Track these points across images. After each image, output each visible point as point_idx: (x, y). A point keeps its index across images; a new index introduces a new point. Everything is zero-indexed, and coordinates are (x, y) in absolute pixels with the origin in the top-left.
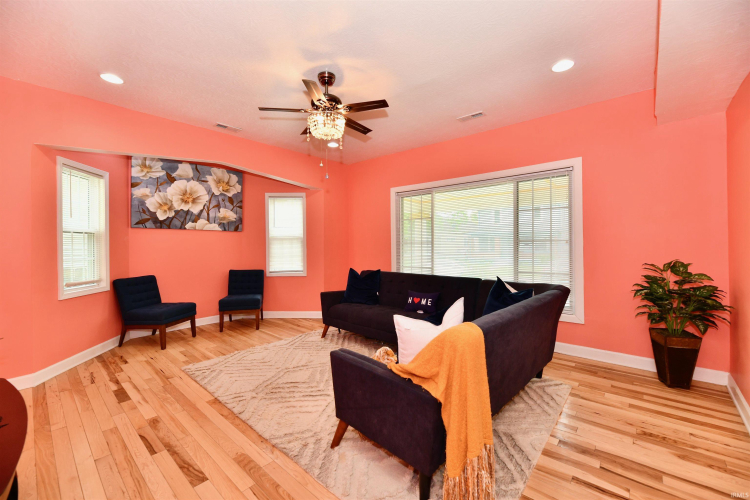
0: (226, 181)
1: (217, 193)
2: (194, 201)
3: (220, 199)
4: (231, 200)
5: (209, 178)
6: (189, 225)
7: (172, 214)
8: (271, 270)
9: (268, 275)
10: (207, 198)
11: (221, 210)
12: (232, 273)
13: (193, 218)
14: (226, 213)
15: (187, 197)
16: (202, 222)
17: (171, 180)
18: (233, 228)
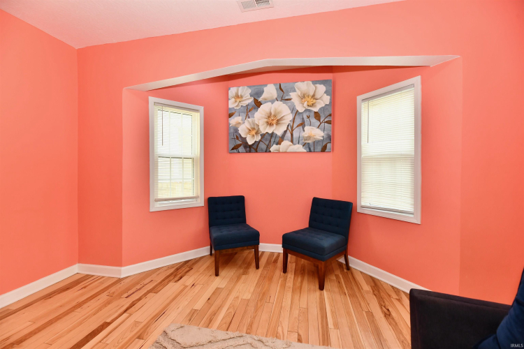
0: (312, 94)
1: (301, 110)
2: (278, 122)
3: (305, 116)
4: (317, 115)
5: (293, 95)
6: (274, 148)
7: (258, 138)
8: (363, 204)
9: (359, 210)
10: (291, 117)
11: (306, 128)
12: (316, 202)
13: (277, 140)
14: (315, 132)
15: (273, 119)
16: (286, 144)
17: (258, 104)
18: (319, 148)
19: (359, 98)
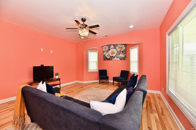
0: (121, 47)
1: (119, 51)
2: (114, 54)
3: (120, 52)
4: (122, 52)
5: (117, 47)
6: (113, 59)
7: (110, 57)
8: (131, 71)
9: (130, 73)
10: (117, 52)
11: (120, 55)
12: (122, 71)
13: (114, 57)
14: (122, 55)
15: (113, 53)
16: (116, 58)
17: (109, 50)
18: (123, 59)
19: (130, 48)
